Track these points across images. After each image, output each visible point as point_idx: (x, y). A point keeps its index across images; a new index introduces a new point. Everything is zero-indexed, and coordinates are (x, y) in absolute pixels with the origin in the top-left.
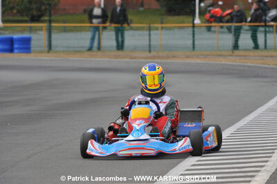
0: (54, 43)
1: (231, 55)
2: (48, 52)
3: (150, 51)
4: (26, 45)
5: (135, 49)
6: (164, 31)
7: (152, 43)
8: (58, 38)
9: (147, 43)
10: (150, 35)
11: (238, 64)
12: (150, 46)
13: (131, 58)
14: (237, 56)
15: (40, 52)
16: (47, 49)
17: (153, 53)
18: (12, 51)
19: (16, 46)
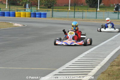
2: (52, 18)
4: (45, 15)
5: (79, 17)
6: (88, 13)
7: (83, 16)
8: (55, 14)
9: (82, 16)
10: (83, 13)
15: (50, 18)
17: (83, 19)
18: (40, 17)
19: (42, 16)
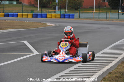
0: (81, 16)
4: (73, 16)
5: (103, 18)
6: (111, 14)
7: (107, 17)
8: (82, 15)
9: (106, 17)
10: (106, 15)
12: (106, 18)
13: (101, 21)
15: (77, 18)
16: (78, 18)
17: (107, 19)
18: (69, 18)
19: (70, 17)
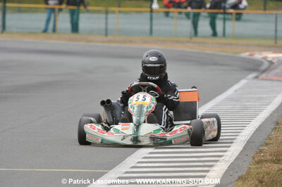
0: (8, 23)
1: (189, 42)
2: (2, 32)
3: (106, 35)
6: (121, 15)
9: (103, 26)
10: (107, 19)
11: (196, 51)
12: (106, 30)
13: (88, 41)
14: (195, 43)
17: (110, 37)
